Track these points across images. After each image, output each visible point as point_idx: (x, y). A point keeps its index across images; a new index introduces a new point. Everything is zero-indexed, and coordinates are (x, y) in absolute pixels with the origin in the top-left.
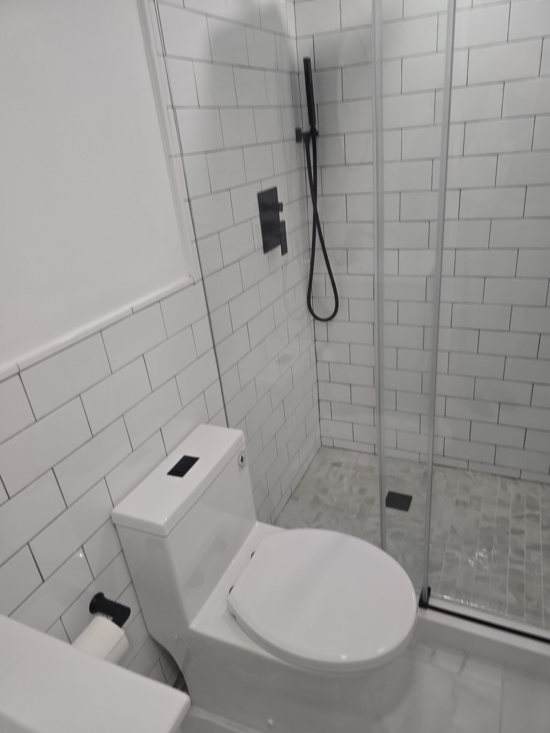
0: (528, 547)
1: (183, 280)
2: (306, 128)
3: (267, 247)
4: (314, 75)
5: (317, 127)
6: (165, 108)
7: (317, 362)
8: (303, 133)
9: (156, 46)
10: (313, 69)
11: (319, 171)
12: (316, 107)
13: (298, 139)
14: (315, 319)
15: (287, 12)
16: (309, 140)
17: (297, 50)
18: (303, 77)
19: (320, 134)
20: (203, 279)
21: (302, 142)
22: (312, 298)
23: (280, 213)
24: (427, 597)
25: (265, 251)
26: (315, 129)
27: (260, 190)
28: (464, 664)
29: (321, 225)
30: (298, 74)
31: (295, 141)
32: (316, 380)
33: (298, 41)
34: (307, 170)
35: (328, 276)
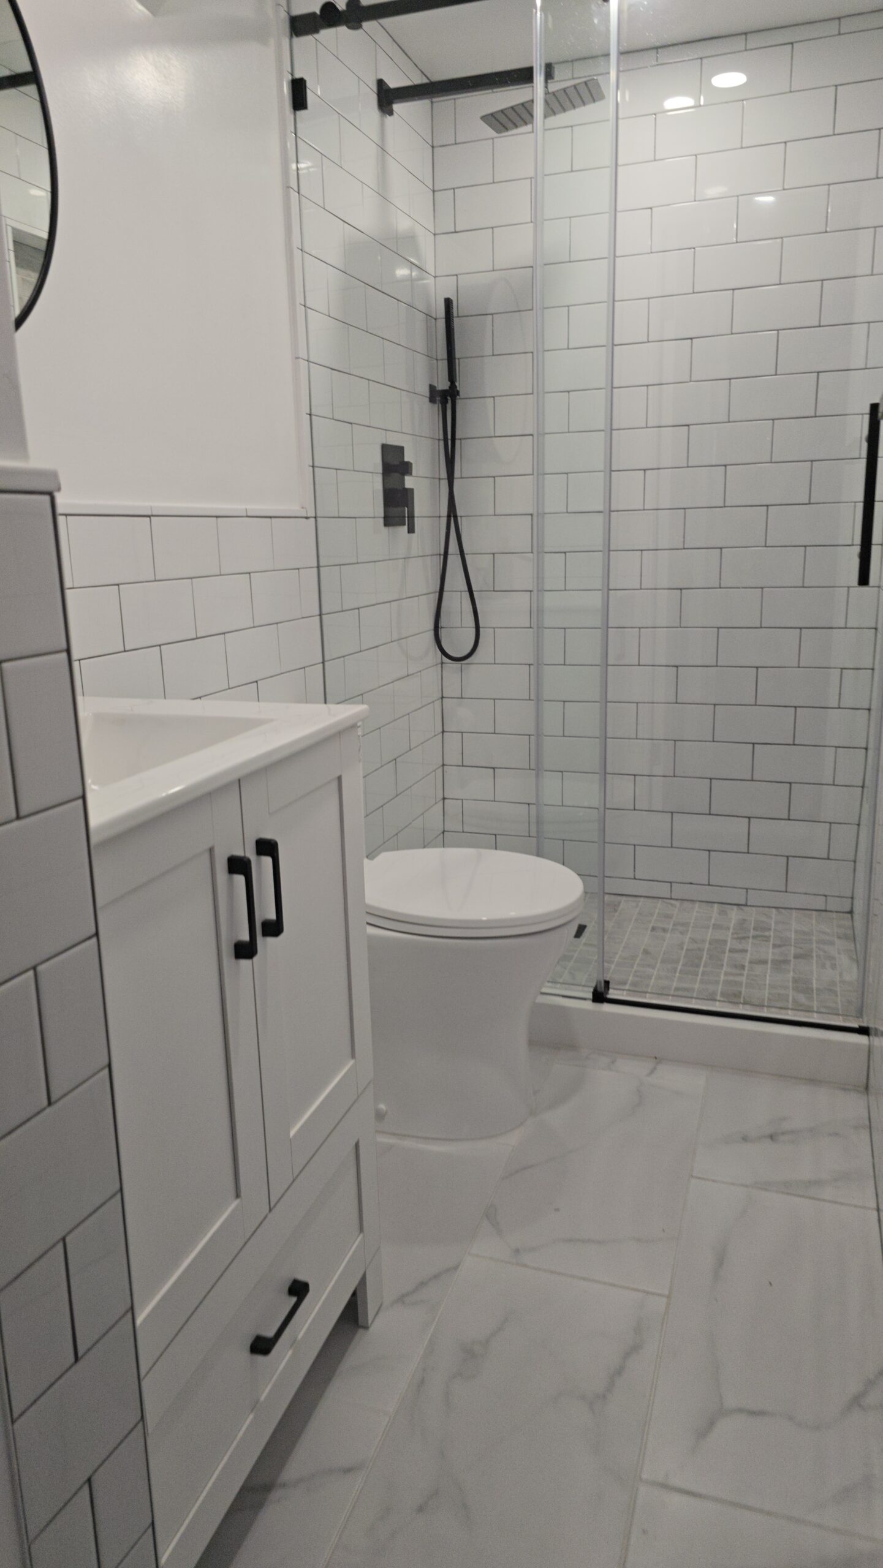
0: (751, 962)
1: (294, 508)
2: (443, 384)
3: (388, 520)
4: (456, 322)
5: (457, 384)
6: (298, 303)
7: (443, 732)
8: (439, 391)
9: (296, 242)
10: (455, 314)
11: (458, 443)
12: (457, 361)
13: (432, 400)
14: (445, 660)
15: (426, 242)
16: (447, 402)
17: (438, 290)
18: (442, 324)
19: (462, 394)
20: (315, 518)
21: (436, 403)
22: (441, 628)
23: (407, 478)
24: (603, 989)
25: (387, 524)
26: (456, 387)
27: (384, 442)
28: (655, 1068)
29: (459, 518)
30: (435, 319)
31: (427, 400)
32: (441, 763)
33: (437, 279)
34: (442, 443)
35: (467, 595)
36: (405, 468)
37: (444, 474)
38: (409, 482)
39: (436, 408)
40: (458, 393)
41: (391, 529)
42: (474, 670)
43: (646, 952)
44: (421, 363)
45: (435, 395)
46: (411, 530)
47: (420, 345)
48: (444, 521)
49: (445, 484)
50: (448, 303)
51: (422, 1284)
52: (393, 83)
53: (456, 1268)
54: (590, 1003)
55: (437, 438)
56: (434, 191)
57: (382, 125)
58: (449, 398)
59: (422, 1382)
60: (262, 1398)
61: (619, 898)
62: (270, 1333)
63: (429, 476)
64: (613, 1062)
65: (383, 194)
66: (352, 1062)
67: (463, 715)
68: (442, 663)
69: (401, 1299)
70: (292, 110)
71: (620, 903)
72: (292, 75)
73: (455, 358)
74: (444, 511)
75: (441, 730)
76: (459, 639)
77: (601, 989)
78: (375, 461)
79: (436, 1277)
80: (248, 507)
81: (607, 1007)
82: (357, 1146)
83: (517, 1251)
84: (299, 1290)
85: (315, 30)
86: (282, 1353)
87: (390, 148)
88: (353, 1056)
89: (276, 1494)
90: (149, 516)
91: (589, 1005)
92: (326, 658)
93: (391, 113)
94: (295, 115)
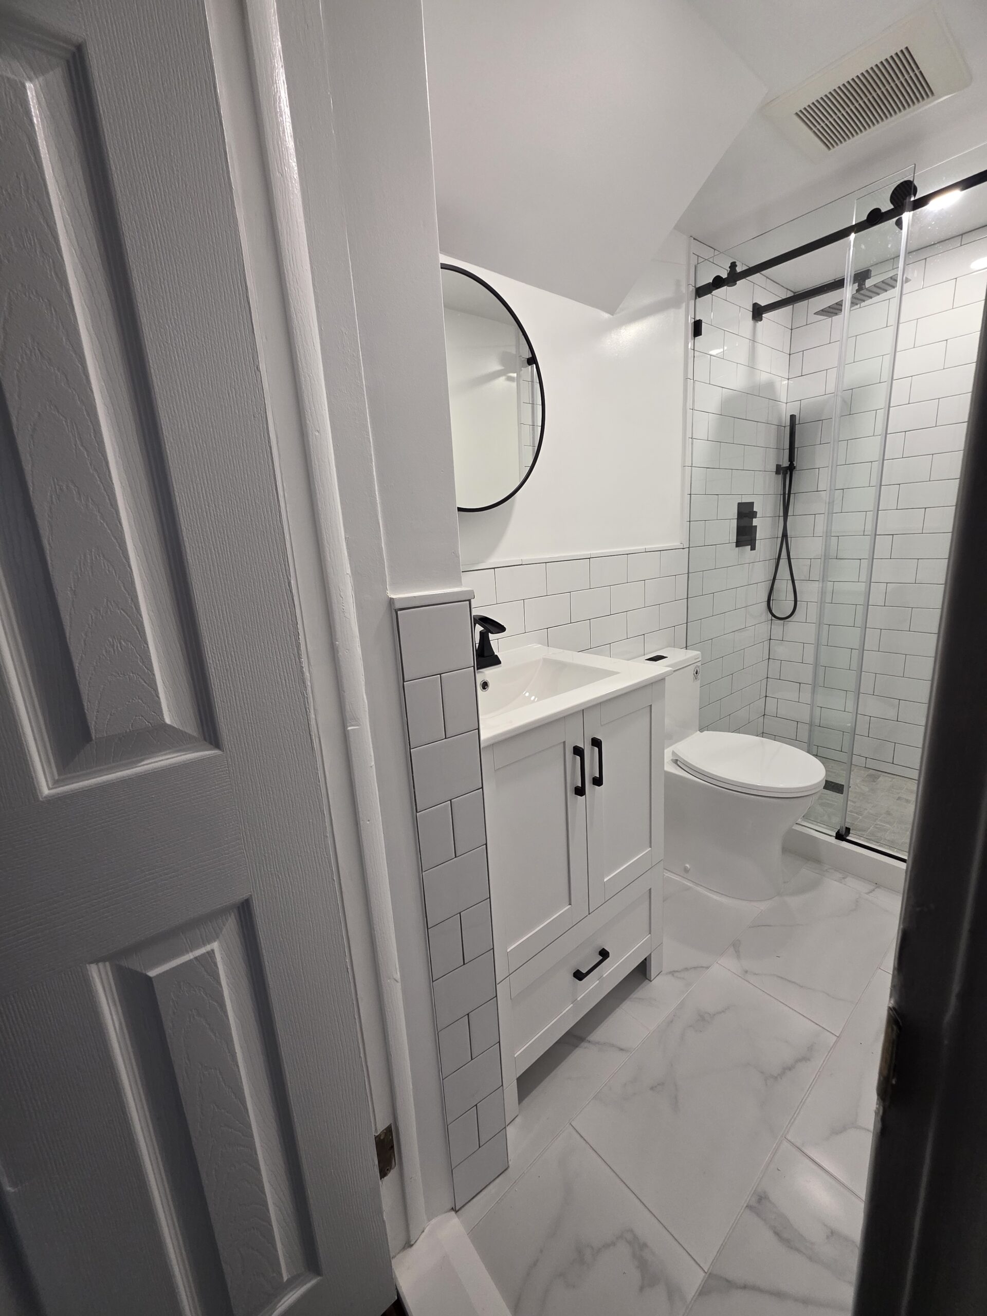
1: (676, 544)
2: (786, 464)
3: (739, 544)
6: (687, 438)
7: (769, 659)
8: (783, 467)
9: (689, 404)
10: (797, 422)
11: (792, 496)
12: (796, 449)
13: (777, 472)
14: (773, 618)
15: (782, 386)
16: (787, 473)
17: (786, 411)
18: (788, 429)
19: (798, 468)
20: (689, 548)
21: (780, 474)
22: (773, 600)
23: (754, 519)
24: (844, 833)
25: (737, 546)
26: (794, 464)
27: (740, 502)
28: (874, 890)
29: (789, 539)
30: (785, 427)
31: (775, 473)
32: (766, 677)
33: (788, 404)
34: (782, 496)
35: (790, 582)
36: (754, 515)
37: (782, 514)
38: (755, 522)
39: (780, 477)
40: (794, 468)
41: (740, 548)
42: (791, 625)
43: (888, 813)
44: (772, 454)
45: (779, 470)
46: (753, 548)
47: (773, 443)
48: (780, 540)
49: (782, 519)
50: (793, 417)
51: (686, 969)
52: (763, 303)
53: (708, 968)
54: (834, 838)
55: (780, 493)
56: (790, 355)
57: (754, 328)
58: (788, 471)
59: (672, 1022)
60: (579, 999)
61: (880, 773)
62: (584, 972)
63: (772, 516)
64: (844, 878)
65: (752, 366)
66: (650, 849)
67: (781, 651)
68: (772, 620)
69: (672, 973)
70: (693, 336)
71: (879, 777)
72: (694, 319)
73: (794, 448)
74: (780, 535)
75: (768, 658)
76: (784, 605)
77: (843, 833)
78: (733, 512)
79: (694, 968)
80: (646, 547)
81: (844, 844)
82: (650, 890)
83: (746, 972)
84: (604, 954)
85: (710, 292)
86: (591, 982)
87: (759, 338)
88: (651, 847)
89: (584, 1044)
90: (589, 558)
91: (833, 840)
92: (688, 621)
93: (761, 320)
94: (694, 339)
